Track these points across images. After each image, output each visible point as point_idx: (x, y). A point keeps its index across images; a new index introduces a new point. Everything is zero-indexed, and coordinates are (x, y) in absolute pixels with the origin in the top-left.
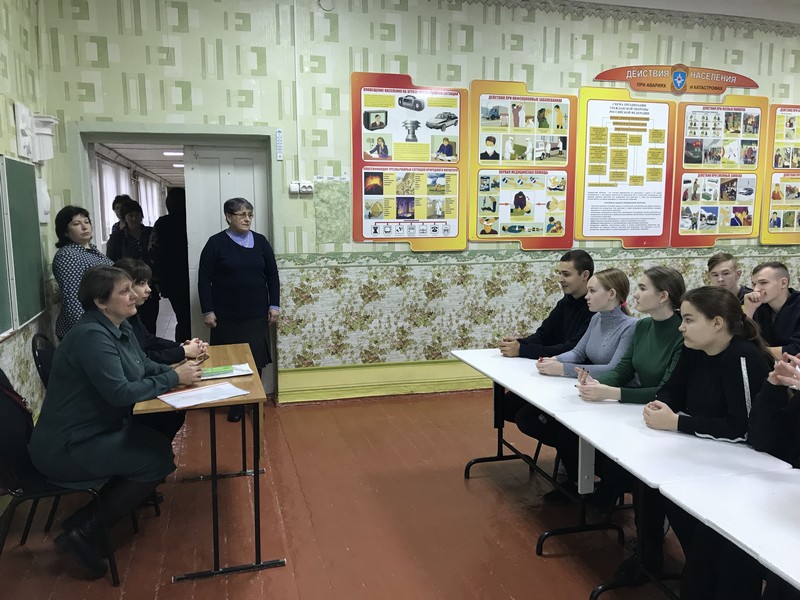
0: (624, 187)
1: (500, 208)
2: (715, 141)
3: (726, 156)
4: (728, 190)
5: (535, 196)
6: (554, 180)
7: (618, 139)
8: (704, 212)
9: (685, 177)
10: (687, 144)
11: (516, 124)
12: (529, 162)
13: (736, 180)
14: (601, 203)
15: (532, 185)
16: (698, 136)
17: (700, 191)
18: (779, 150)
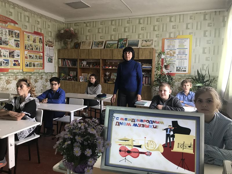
2: (6, 39)
3: (10, 44)
8: (4, 61)
17: (2, 54)
18: (26, 44)
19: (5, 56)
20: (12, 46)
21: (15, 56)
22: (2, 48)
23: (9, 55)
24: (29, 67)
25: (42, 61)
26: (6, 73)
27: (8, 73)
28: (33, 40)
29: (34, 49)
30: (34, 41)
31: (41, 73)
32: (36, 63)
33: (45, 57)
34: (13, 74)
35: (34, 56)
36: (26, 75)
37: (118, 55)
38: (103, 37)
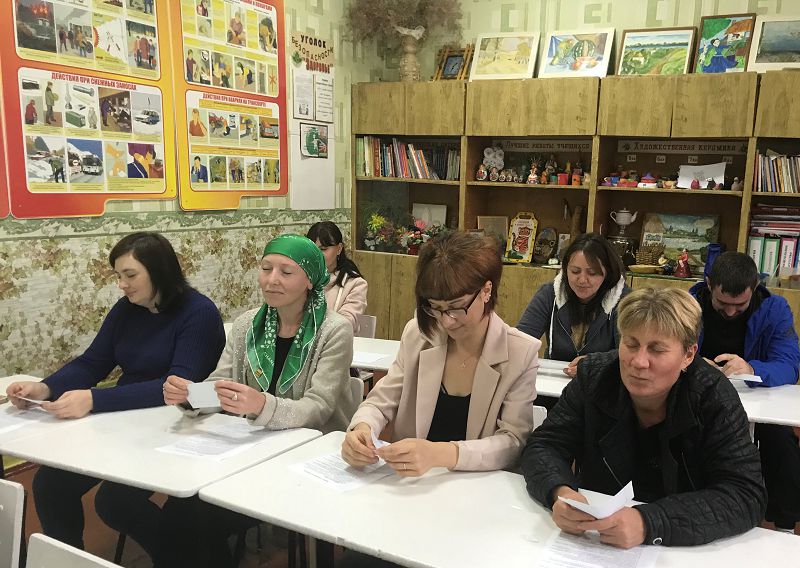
2: (78, 13)
3: (102, 45)
4: (115, 112)
8: (74, 150)
9: (25, 74)
10: (21, 9)
13: (127, 94)
17: (59, 107)
18: (190, 52)
19: (76, 120)
20: (116, 61)
21: (134, 123)
22: (59, 71)
23: (103, 114)
24: (209, 186)
25: (274, 146)
26: (87, 218)
27: (98, 221)
28: (227, 28)
29: (233, 81)
30: (236, 36)
31: (274, 212)
32: (247, 161)
33: (293, 126)
35: (238, 123)
36: (199, 226)
37: (704, 112)
38: (602, 13)
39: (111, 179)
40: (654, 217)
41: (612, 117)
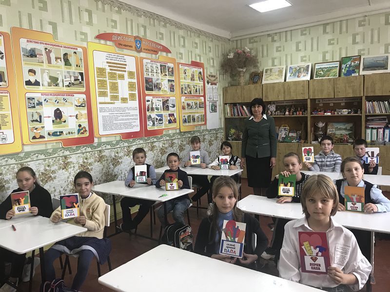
0: (118, 104)
1: (45, 120)
2: (158, 79)
3: (163, 87)
5: (68, 111)
6: (78, 100)
7: (112, 76)
8: (157, 117)
9: (147, 98)
10: (146, 80)
11: (49, 62)
12: (61, 88)
13: (168, 100)
14: (107, 114)
15: (65, 104)
16: (150, 76)
17: (154, 106)
18: (182, 85)
19: (157, 109)
20: (166, 91)
21: (170, 108)
22: (154, 96)
23: (163, 106)
24: (187, 124)
25: (202, 110)
26: (159, 136)
27: (162, 137)
28: (191, 76)
29: (192, 92)
30: (192, 79)
31: (203, 130)
32: (196, 116)
33: (207, 103)
34: (168, 138)
37: (346, 89)
38: (307, 58)
39: (165, 125)
40: (331, 124)
41: (314, 92)
